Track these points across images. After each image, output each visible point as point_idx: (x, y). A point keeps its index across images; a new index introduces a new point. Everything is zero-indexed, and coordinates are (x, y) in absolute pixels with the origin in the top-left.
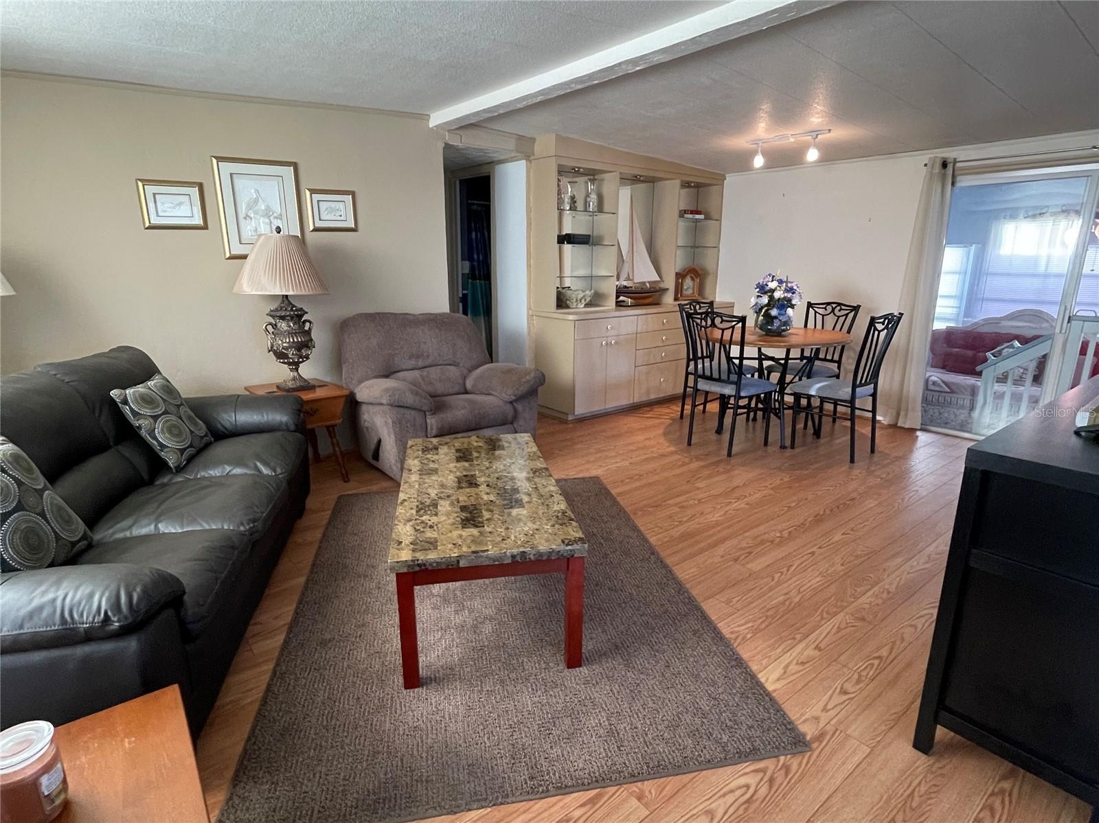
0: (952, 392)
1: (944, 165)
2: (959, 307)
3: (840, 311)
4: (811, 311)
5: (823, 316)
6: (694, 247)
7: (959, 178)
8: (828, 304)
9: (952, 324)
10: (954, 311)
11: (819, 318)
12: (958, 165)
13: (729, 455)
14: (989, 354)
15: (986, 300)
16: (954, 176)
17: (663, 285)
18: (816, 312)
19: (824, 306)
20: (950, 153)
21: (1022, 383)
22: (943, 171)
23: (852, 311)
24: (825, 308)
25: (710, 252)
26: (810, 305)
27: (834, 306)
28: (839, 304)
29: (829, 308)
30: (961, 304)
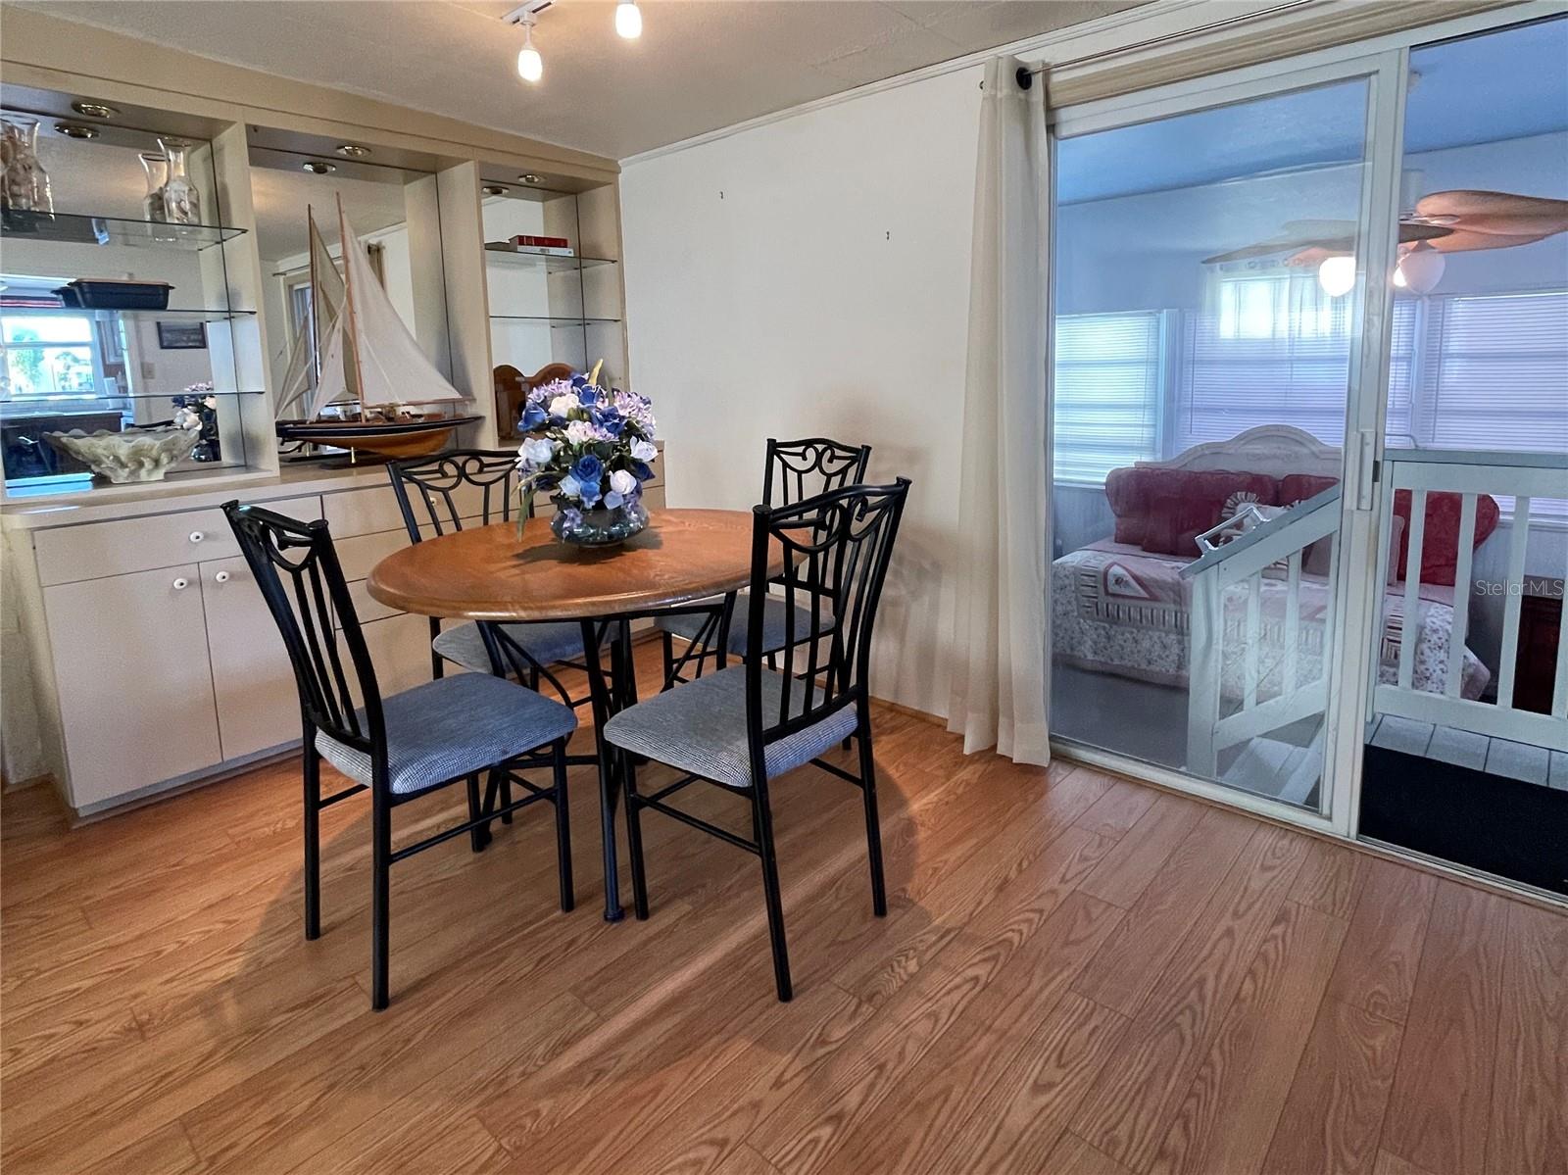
0: (1154, 598)
1: (1023, 78)
2: (1155, 426)
3: (830, 461)
4: (777, 463)
5: (800, 473)
6: (584, 322)
7: (1063, 115)
8: (809, 443)
9: (1146, 458)
10: (1147, 433)
11: (792, 476)
12: (1057, 78)
13: (382, 1001)
14: (1201, 539)
15: (1198, 410)
16: (1050, 110)
17: (471, 411)
18: (786, 465)
19: (800, 449)
20: (1033, 52)
21: (1283, 575)
22: (1022, 95)
23: (853, 461)
24: (803, 456)
25: (611, 332)
26: (774, 448)
27: (820, 447)
28: (830, 445)
29: (811, 454)
30: (1156, 420)
